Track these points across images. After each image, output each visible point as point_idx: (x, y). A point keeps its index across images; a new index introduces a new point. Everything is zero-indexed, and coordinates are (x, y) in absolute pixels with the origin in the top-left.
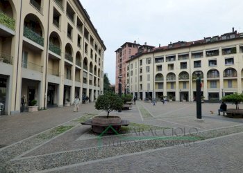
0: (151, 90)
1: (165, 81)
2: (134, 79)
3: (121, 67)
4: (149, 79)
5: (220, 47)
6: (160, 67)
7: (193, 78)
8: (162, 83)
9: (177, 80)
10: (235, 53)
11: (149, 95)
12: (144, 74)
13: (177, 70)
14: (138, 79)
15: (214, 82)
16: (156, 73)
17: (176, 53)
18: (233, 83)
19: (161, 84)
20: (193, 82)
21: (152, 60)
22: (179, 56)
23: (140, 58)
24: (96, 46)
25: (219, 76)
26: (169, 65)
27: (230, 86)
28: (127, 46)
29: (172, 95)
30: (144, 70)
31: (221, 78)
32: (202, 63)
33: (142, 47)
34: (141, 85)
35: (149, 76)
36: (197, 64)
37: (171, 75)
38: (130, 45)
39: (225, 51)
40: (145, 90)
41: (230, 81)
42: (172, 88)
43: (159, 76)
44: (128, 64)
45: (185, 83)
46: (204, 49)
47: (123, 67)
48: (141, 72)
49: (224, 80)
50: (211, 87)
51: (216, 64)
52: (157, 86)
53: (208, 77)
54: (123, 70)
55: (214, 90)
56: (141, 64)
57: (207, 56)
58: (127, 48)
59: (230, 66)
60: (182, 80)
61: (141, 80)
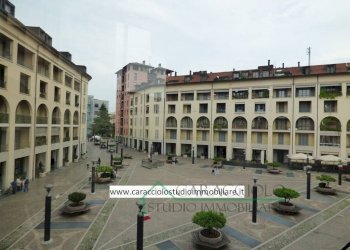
0: (160, 140)
1: (179, 128)
2: (138, 120)
3: (123, 98)
4: (157, 123)
5: (250, 86)
6: (172, 108)
7: (215, 127)
8: (175, 131)
9: (195, 129)
10: (268, 97)
11: (157, 146)
12: (152, 115)
13: (195, 115)
14: (144, 121)
15: (240, 135)
16: (168, 115)
17: (195, 89)
18: (264, 137)
20: (215, 132)
21: (163, 96)
22: (198, 94)
23: (147, 92)
25: (246, 127)
26: (184, 106)
27: (260, 141)
28: (131, 67)
29: (187, 148)
30: (151, 109)
31: (249, 130)
32: (227, 107)
33: (154, 70)
34: (147, 131)
35: (157, 119)
36: (221, 107)
37: (187, 119)
38: (136, 66)
39: (256, 93)
40: (152, 139)
41: (260, 134)
42: (189, 137)
43: (171, 120)
44: (131, 97)
45: (205, 132)
46: (231, 87)
47: (125, 99)
48: (147, 112)
49: (252, 133)
50: (237, 141)
51: (244, 110)
52: (170, 134)
53: (233, 127)
54: (125, 104)
55: (239, 146)
56: (148, 101)
57: (234, 97)
58: (131, 71)
59: (260, 114)
60: (200, 129)
61: (147, 124)
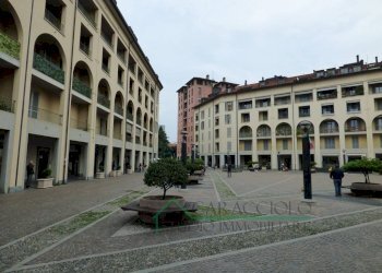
0: (233, 151)
1: (254, 138)
2: (206, 136)
3: (186, 115)
4: (229, 134)
5: (338, 85)
6: (246, 116)
7: (298, 133)
8: (250, 141)
9: (273, 137)
10: (362, 94)
11: (230, 159)
12: (223, 127)
13: (273, 121)
14: (213, 134)
15: (330, 140)
16: (241, 125)
17: (271, 94)
18: (361, 141)
19: (248, 143)
20: (298, 139)
21: (235, 105)
22: (276, 99)
23: (216, 102)
24: (147, 84)
25: (337, 130)
26: (260, 113)
27: (356, 146)
28: (195, 82)
29: (265, 159)
30: (222, 120)
31: (342, 133)
32: (311, 110)
33: (218, 85)
34: (218, 144)
35: (229, 130)
36: (305, 111)
37: (264, 128)
38: (200, 81)
39: (347, 91)
40: (223, 151)
41: (355, 138)
42: (266, 148)
43: (246, 130)
44: (196, 112)
45: (286, 141)
46: (315, 88)
47: (189, 115)
48: (217, 123)
49: (346, 136)
50: (326, 148)
51: (332, 111)
52: (243, 145)
53: (321, 132)
54: (189, 121)
55: (330, 153)
56: (217, 112)
57: (319, 98)
58: (196, 86)
60: (281, 136)
61: (217, 136)
